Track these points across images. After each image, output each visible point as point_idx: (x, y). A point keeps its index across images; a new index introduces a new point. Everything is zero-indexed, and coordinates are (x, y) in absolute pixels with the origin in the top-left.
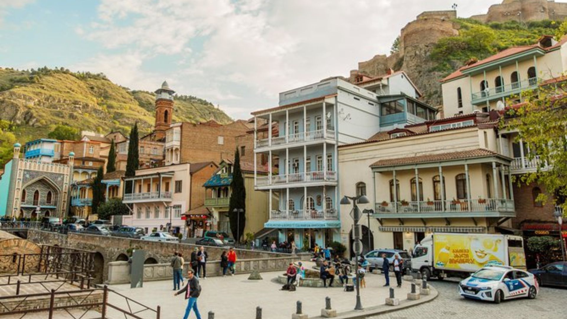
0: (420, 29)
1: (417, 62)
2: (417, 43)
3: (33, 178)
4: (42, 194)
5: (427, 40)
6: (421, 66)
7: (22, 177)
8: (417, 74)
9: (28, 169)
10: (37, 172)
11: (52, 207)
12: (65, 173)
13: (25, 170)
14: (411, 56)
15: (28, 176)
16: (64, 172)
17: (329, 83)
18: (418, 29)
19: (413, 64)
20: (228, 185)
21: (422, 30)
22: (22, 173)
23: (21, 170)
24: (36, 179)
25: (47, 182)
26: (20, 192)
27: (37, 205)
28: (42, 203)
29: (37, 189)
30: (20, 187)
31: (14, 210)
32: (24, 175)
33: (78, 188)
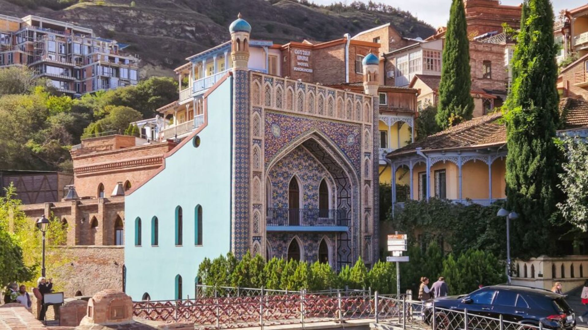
3: (291, 137)
4: (306, 187)
7: (262, 136)
9: (274, 106)
10: (299, 118)
11: (334, 228)
13: (269, 112)
15: (276, 131)
22: (262, 122)
23: (259, 110)
24: (298, 141)
25: (322, 150)
26: (262, 185)
27: (298, 224)
28: (311, 218)
29: (295, 173)
30: (262, 169)
31: (252, 245)
32: (268, 126)
33: (424, 165)
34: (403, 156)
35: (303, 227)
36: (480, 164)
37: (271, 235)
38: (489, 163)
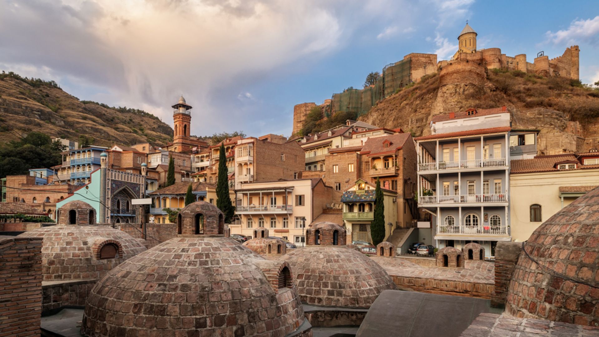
0: (461, 70)
1: (458, 99)
2: (458, 82)
3: (118, 188)
4: (122, 202)
5: (467, 80)
6: (462, 103)
7: (110, 187)
8: (458, 109)
9: (113, 179)
10: (121, 182)
11: (130, 215)
12: (141, 183)
13: (112, 180)
14: (451, 94)
15: (114, 186)
16: (139, 182)
17: (500, 116)
18: (460, 69)
19: (454, 100)
20: (372, 202)
21: (463, 71)
22: (110, 183)
23: (108, 179)
24: (121, 189)
25: (128, 191)
26: (110, 202)
27: (119, 213)
28: (123, 212)
29: (119, 198)
30: (109, 196)
31: (106, 219)
32: (112, 184)
33: (160, 198)
34: (153, 195)
35: (121, 215)
36: (176, 199)
37: (112, 217)
38: (178, 198)
